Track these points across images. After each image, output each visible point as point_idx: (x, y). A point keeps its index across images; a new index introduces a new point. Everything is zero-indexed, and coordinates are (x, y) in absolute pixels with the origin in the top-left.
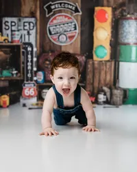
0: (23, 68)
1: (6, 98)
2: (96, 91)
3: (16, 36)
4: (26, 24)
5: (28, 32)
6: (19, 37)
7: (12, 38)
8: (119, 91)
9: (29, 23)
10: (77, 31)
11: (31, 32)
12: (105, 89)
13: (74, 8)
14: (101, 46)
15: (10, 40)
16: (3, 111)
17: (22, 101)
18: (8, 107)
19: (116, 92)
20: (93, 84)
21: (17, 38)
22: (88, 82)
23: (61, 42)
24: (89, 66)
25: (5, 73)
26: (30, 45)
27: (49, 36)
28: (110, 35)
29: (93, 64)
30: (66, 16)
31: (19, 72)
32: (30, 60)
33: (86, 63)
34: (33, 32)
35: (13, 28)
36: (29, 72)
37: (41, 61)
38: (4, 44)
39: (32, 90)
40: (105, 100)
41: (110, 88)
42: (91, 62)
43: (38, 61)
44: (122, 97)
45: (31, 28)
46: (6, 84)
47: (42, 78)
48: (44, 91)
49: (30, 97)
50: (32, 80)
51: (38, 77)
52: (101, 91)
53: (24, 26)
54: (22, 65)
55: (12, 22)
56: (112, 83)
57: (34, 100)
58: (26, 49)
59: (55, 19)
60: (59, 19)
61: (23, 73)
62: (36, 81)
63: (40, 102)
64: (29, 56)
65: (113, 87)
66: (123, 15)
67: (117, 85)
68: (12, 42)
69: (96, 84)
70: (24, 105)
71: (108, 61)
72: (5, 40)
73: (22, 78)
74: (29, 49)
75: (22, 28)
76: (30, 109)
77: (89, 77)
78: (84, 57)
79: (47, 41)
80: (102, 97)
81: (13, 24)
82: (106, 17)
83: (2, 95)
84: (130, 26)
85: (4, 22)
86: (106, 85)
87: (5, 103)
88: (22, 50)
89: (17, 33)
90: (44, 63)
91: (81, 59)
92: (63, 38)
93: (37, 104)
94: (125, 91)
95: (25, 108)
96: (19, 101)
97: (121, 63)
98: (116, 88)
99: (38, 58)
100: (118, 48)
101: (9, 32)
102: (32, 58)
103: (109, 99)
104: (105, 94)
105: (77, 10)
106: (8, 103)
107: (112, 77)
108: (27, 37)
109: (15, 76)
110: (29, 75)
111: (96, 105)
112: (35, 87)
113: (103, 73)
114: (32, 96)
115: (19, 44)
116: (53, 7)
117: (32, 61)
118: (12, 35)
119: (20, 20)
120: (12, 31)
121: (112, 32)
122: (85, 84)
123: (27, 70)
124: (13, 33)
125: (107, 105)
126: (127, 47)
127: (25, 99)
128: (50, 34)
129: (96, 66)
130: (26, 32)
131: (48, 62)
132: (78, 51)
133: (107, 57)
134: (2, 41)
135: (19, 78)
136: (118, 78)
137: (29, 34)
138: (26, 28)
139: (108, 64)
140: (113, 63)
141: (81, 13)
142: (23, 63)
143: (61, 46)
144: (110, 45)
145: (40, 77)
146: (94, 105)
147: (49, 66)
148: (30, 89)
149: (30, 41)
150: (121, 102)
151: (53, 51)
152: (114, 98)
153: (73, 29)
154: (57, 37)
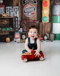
0: (15, 27)
1: (8, 39)
2: (43, 35)
3: (11, 14)
4: (15, 9)
5: (16, 12)
6: (13, 14)
7: (10, 15)
8: (53, 35)
9: (16, 8)
10: (35, 11)
11: (17, 12)
12: (47, 34)
13: (34, 1)
14: (45, 17)
15: (9, 16)
17: (15, 40)
18: (9, 42)
19: (51, 35)
20: (42, 32)
21: (12, 15)
22: (40, 32)
23: (29, 16)
25: (8, 29)
26: (17, 17)
28: (49, 12)
29: (42, 24)
30: (31, 5)
31: (13, 28)
32: (17, 23)
33: (39, 24)
34: (18, 12)
35: (10, 11)
37: (21, 24)
38: (7, 17)
39: (18, 36)
40: (47, 38)
41: (49, 34)
44: (54, 37)
45: (17, 10)
46: (8, 33)
47: (22, 30)
48: (23, 36)
50: (18, 31)
52: (45, 35)
53: (14, 10)
54: (14, 26)
55: (9, 8)
57: (19, 39)
58: (15, 19)
59: (26, 6)
60: (28, 6)
61: (15, 29)
62: (20, 32)
63: (21, 40)
64: (17, 22)
65: (50, 33)
66: (54, 3)
67: (52, 33)
68: (10, 17)
69: (43, 32)
70: (15, 41)
72: (7, 16)
73: (14, 31)
74: (17, 19)
76: (18, 43)
77: (41, 29)
78: (38, 22)
79: (24, 15)
80: (46, 38)
81: (10, 9)
82: (47, 4)
84: (57, 8)
85: (6, 8)
86: (47, 33)
87: (8, 41)
88: (14, 20)
89: (11, 13)
90: (22, 24)
92: (30, 14)
93: (20, 41)
94: (55, 35)
96: (13, 40)
97: (53, 23)
98: (51, 34)
99: (20, 22)
100: (52, 17)
101: (8, 13)
103: (49, 38)
104: (47, 36)
105: (35, 2)
107: (50, 30)
108: (15, 14)
109: (11, 30)
110: (17, 30)
112: (19, 34)
113: (46, 28)
114: (18, 38)
115: (13, 17)
116: (25, 1)
117: (18, 24)
118: (10, 14)
119: (12, 8)
120: (10, 12)
121: (50, 11)
123: (16, 28)
125: (48, 41)
126: (56, 16)
127: (16, 39)
128: (25, 12)
129: (43, 25)
130: (15, 12)
131: (24, 24)
132: (36, 19)
133: (48, 21)
135: (13, 31)
136: (52, 30)
138: (15, 10)
139: (48, 24)
140: (50, 23)
141: (37, 3)
142: (15, 25)
143: (29, 17)
144: (49, 16)
145: (21, 30)
146: (43, 41)
147: (25, 26)
148: (17, 35)
149: (17, 16)
150: (53, 39)
151: (26, 20)
152: (51, 38)
153: (34, 10)
154: (27, 14)
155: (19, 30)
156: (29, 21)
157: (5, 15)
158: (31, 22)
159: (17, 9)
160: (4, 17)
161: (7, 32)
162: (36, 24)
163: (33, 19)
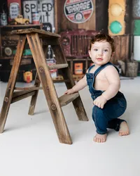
3: (36, 17)
5: (47, 13)
6: (39, 18)
8: (134, 64)
9: (48, 4)
10: (92, 9)
11: (49, 13)
12: (121, 62)
14: (116, 21)
15: (31, 21)
18: (31, 82)
19: (131, 65)
21: (37, 19)
23: (77, 21)
26: (49, 25)
27: (66, 15)
28: (125, 10)
34: (51, 13)
35: (34, 10)
36: (49, 50)
38: (26, 25)
40: (120, 73)
41: (125, 62)
44: (136, 69)
45: (50, 9)
46: (29, 61)
50: (51, 57)
52: (116, 64)
53: (43, 7)
55: (32, 5)
56: (127, 57)
58: (45, 29)
63: (59, 77)
65: (128, 60)
67: (132, 58)
68: (32, 23)
71: (123, 36)
72: (26, 22)
74: (48, 29)
75: (41, 9)
79: (65, 19)
81: (33, 6)
83: (26, 71)
85: (24, 5)
86: (121, 59)
89: (36, 14)
92: (79, 17)
97: (135, 37)
98: (131, 61)
100: (133, 23)
101: (29, 14)
103: (124, 72)
104: (120, 68)
107: (127, 51)
108: (46, 17)
110: (49, 53)
114: (52, 72)
115: (39, 24)
118: (32, 17)
119: (39, 2)
120: (32, 13)
121: (126, 7)
124: (34, 14)
125: (122, 78)
128: (67, 13)
130: (45, 13)
131: (65, 40)
132: (94, 28)
133: (122, 32)
134: (24, 22)
136: (133, 51)
137: (47, 14)
138: (44, 9)
139: (123, 38)
140: (128, 37)
144: (125, 20)
147: (67, 44)
149: (49, 21)
150: (136, 74)
151: (70, 30)
152: (130, 70)
153: (88, 7)
154: (73, 16)
156: (78, 33)
157: (21, 21)
158: (83, 34)
159: (50, 6)
160: (20, 24)
161: (27, 58)
163: (87, 29)
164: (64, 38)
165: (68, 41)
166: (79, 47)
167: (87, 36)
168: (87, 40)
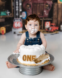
0: (14, 10)
1: (3, 29)
2: (59, 23)
16: (2, 36)
17: (13, 30)
18: (5, 34)
20: (57, 18)
22: (54, 17)
24: (55, 7)
25: (3, 13)
29: (58, 6)
31: (11, 12)
32: (17, 5)
33: (53, 5)
36: (17, 12)
37: (24, 5)
42: (56, 5)
43: (22, 5)
46: (3, 20)
49: (18, 28)
50: (19, 17)
51: (23, 15)
54: (13, 8)
57: (21, 30)
61: (14, 13)
62: (22, 18)
64: (17, 2)
69: (59, 19)
70: (15, 33)
73: (13, 16)
76: (18, 35)
77: (55, 14)
78: (51, 2)
87: (3, 32)
90: (26, 6)
91: (50, 3)
95: (15, 34)
99: (22, 3)
102: (19, 3)
106: (5, 32)
109: (8, 15)
110: (17, 14)
111: (59, 32)
112: (21, 22)
117: (19, 5)
122: (52, 19)
123: (16, 11)
127: (15, 29)
129: (60, 7)
131: (28, 6)
135: (11, 17)
142: (13, 7)
145: (24, 15)
146: (58, 32)
147: (29, 8)
148: (18, 23)
155: (21, 15)
158: (41, 2)
161: (2, 18)
162: (47, 6)
164: (28, 4)
165: (30, 6)
166: (37, 11)
167: (43, 3)
168: (43, 6)
